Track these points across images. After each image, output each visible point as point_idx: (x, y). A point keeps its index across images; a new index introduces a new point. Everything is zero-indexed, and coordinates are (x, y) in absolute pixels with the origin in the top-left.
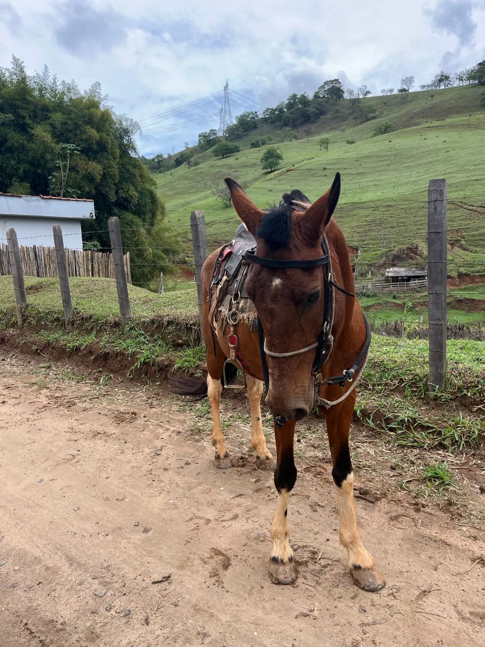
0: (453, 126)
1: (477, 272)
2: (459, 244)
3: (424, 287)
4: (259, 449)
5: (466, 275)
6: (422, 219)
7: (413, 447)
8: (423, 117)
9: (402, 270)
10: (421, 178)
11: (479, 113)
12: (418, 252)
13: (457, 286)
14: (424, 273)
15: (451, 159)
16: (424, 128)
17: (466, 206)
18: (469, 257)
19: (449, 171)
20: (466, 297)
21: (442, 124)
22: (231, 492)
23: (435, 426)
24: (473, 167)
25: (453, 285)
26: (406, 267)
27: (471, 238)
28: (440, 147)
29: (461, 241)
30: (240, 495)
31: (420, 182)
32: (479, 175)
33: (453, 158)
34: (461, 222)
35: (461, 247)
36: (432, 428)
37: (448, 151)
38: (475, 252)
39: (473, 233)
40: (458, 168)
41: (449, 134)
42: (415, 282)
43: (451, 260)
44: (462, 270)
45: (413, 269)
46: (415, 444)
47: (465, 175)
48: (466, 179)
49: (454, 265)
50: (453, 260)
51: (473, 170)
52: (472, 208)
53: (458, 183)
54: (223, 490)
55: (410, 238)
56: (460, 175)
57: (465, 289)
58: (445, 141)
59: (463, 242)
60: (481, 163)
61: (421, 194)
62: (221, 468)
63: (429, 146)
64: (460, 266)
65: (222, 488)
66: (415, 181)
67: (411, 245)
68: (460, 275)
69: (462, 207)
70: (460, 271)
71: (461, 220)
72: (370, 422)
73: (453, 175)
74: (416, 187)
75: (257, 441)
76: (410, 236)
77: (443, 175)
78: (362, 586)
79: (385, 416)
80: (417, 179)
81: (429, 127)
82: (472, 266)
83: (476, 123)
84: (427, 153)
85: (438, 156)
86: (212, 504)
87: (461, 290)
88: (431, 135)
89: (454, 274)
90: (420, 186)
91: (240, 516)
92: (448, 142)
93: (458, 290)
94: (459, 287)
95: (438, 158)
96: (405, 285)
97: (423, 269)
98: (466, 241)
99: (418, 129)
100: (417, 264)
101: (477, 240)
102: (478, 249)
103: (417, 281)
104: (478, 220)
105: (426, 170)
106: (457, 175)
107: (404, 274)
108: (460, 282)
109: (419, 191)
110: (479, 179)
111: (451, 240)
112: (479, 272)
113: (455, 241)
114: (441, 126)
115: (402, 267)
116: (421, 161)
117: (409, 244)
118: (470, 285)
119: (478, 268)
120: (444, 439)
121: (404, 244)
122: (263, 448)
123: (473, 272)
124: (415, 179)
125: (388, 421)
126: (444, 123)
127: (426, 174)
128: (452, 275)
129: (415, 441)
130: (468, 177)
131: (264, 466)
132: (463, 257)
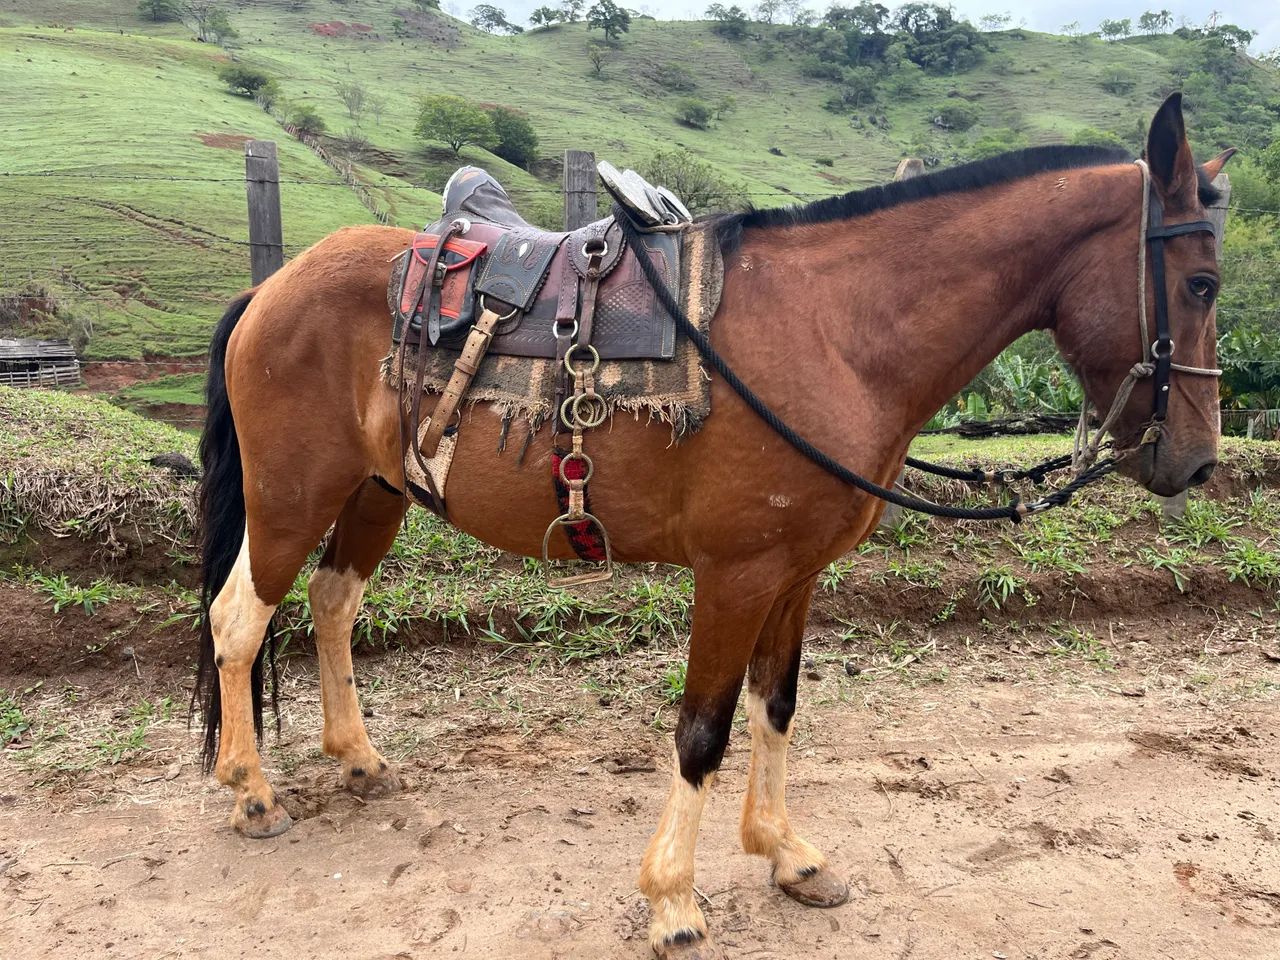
0: (85, 46)
1: (182, 351)
2: (137, 293)
3: (73, 381)
4: (356, 751)
5: (160, 356)
6: (49, 232)
7: (593, 657)
8: (15, 11)
9: (14, 343)
10: (31, 143)
11: (136, 30)
12: (48, 305)
13: (144, 379)
14: (68, 350)
15: (93, 114)
16: (22, 35)
17: (142, 217)
18: (163, 320)
19: (92, 138)
20: (169, 400)
21: (64, 35)
22: (371, 872)
23: (615, 611)
24: (143, 139)
25: (138, 377)
26: (23, 337)
27: (159, 283)
28: (65, 83)
29: (141, 287)
30: (400, 870)
31: (31, 151)
32: (158, 156)
33: (97, 113)
34: (135, 248)
35: (141, 297)
36: (609, 615)
37: (84, 97)
38: (173, 311)
39: (163, 272)
40: (113, 137)
41: (81, 61)
42: (50, 370)
43: (125, 326)
44: (151, 345)
45: (42, 343)
46: (597, 651)
47: (130, 152)
48: (133, 161)
49: (133, 337)
50: (130, 325)
51: (143, 145)
52: (155, 221)
53: (116, 165)
54: (345, 879)
55: (25, 274)
56: (121, 151)
57: (162, 385)
58: (74, 74)
59: (145, 289)
60: (157, 132)
61: (38, 178)
62: (277, 835)
63: (42, 77)
64: (145, 339)
65: (338, 876)
66: (18, 149)
67: (29, 288)
68: (149, 356)
69: (132, 217)
70: (147, 347)
71: (135, 243)
72: (491, 633)
73: (104, 148)
74: (24, 163)
75: (351, 736)
76: (24, 270)
77: (82, 144)
78: (827, 902)
79: (518, 615)
80: (23, 144)
81: (33, 36)
82: (170, 337)
83: (132, 50)
84: (39, 91)
85: (63, 102)
86: (358, 919)
87: (154, 386)
88: (42, 54)
89: (136, 354)
90: (30, 162)
91: (459, 910)
92: (83, 78)
93: (148, 386)
94: (150, 382)
95: (63, 107)
96: (29, 378)
97: (63, 342)
98: (150, 287)
99: (8, 35)
100: (46, 333)
101: (175, 287)
102: (179, 305)
103: (55, 369)
104: (169, 247)
105: (42, 128)
106: (111, 148)
107: (20, 354)
108: (150, 371)
109: (33, 172)
110: (159, 164)
111: (119, 284)
112: (187, 351)
113: (129, 285)
114: (61, 40)
115: (12, 337)
116: (27, 107)
117: (24, 286)
118: (172, 376)
119: (184, 342)
120: (640, 629)
121: (11, 286)
122: (367, 749)
123: (174, 351)
124: (17, 144)
125: (527, 621)
126: (69, 35)
127: (43, 137)
128: (132, 357)
129: (594, 647)
130: (137, 157)
131: (380, 788)
132: (149, 319)
